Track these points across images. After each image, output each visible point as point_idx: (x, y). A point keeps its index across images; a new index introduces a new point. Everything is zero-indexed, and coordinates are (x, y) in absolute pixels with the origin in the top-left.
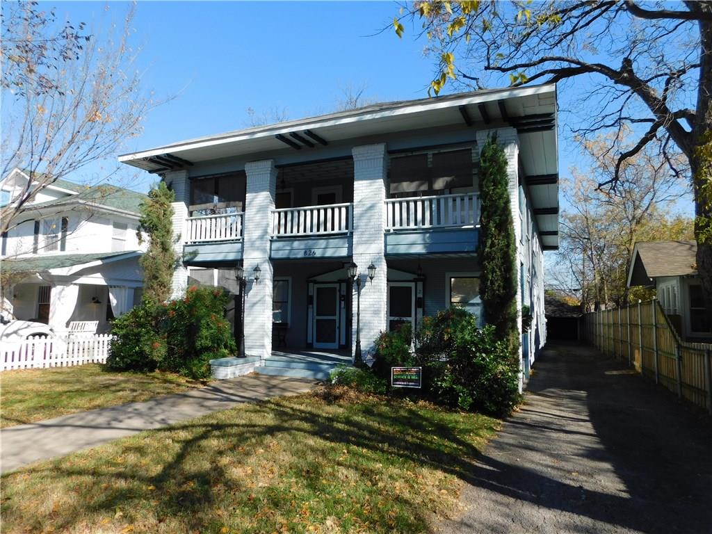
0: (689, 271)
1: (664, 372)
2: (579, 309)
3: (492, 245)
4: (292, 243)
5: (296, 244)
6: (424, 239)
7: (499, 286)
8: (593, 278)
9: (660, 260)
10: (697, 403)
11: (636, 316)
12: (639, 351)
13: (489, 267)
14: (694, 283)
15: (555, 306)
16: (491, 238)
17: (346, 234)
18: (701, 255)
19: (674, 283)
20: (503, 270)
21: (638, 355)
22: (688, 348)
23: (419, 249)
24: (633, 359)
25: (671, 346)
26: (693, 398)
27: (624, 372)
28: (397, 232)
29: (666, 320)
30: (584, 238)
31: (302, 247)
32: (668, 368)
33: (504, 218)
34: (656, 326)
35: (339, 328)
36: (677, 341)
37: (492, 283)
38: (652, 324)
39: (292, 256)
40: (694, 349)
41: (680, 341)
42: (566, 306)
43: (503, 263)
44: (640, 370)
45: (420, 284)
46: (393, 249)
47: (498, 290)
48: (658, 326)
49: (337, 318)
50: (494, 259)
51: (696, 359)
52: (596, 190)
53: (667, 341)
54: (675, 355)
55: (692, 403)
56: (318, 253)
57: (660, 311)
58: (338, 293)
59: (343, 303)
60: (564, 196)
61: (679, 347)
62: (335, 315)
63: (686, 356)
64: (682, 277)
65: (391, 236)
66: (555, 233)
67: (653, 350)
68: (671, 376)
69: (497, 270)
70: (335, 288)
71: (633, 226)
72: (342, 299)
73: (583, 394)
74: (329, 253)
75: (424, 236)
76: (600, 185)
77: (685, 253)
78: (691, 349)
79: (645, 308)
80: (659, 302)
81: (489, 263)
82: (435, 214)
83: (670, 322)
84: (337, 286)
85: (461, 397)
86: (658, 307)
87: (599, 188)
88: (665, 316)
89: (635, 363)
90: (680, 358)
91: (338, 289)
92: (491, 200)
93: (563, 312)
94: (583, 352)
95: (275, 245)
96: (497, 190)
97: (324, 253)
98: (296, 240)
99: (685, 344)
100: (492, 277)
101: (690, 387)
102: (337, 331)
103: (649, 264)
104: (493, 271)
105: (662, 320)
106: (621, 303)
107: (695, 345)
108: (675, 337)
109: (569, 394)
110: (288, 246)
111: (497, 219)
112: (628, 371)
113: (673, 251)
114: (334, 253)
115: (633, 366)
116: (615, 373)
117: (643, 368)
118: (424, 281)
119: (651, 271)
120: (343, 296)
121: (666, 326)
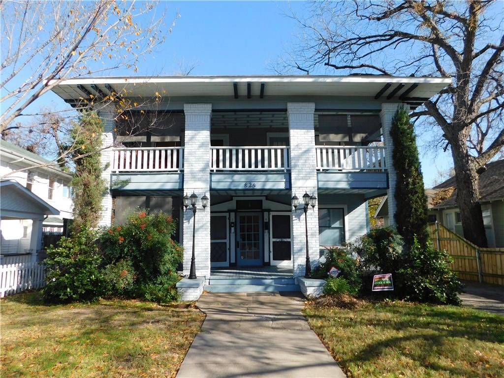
4: (233, 177)
5: (237, 177)
6: (347, 178)
7: (421, 212)
13: (414, 199)
17: (283, 171)
18: (463, 196)
20: (423, 201)
23: (343, 185)
28: (326, 171)
31: (243, 180)
35: (230, 249)
37: (416, 210)
39: (233, 187)
46: (324, 184)
47: (421, 216)
49: (227, 241)
50: (417, 193)
53: (456, 248)
54: (471, 256)
56: (258, 186)
58: (228, 221)
59: (233, 229)
62: (226, 239)
65: (322, 174)
70: (226, 217)
72: (232, 225)
74: (269, 186)
84: (227, 215)
90: (480, 258)
91: (228, 217)
95: (215, 178)
97: (264, 185)
98: (235, 174)
100: (416, 206)
102: (228, 251)
104: (416, 202)
105: (447, 235)
110: (229, 178)
114: (274, 186)
120: (233, 223)
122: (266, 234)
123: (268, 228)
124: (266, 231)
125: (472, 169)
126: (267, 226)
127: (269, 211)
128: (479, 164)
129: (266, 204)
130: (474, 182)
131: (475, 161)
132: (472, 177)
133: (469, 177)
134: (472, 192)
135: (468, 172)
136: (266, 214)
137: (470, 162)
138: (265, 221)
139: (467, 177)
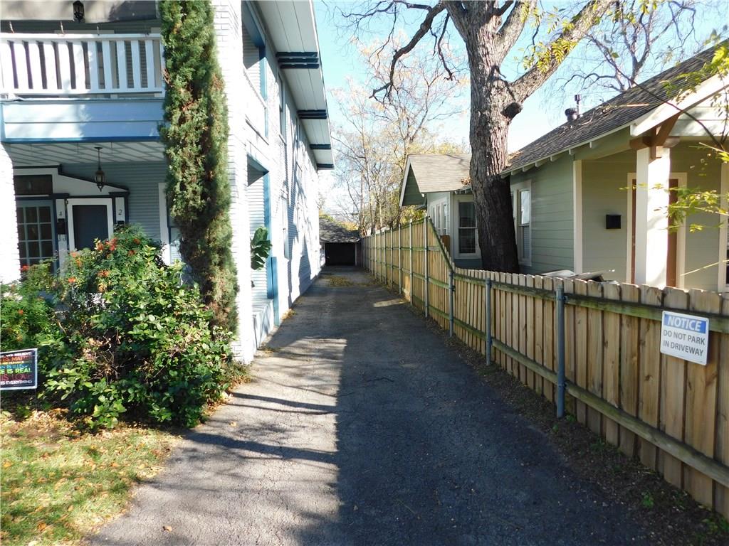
0: (460, 186)
1: (435, 303)
2: (356, 233)
3: (182, 120)
6: (77, 114)
7: (195, 192)
8: (370, 201)
9: (432, 174)
10: (470, 345)
11: (407, 239)
12: (409, 278)
13: (177, 159)
14: (465, 199)
15: (334, 231)
16: (181, 107)
18: (476, 164)
19: (445, 200)
20: (200, 163)
21: (408, 283)
22: (462, 276)
23: (70, 132)
24: (403, 286)
25: (443, 273)
26: (467, 339)
27: (395, 302)
28: (22, 99)
29: (439, 241)
30: (361, 156)
32: (438, 300)
33: (202, 72)
34: (427, 249)
36: (451, 268)
37: (183, 187)
38: (423, 248)
40: (470, 278)
41: (453, 267)
42: (344, 231)
43: (201, 153)
44: (409, 299)
45: (120, 202)
46: (17, 130)
47: (194, 200)
48: (430, 249)
50: (184, 144)
51: (471, 289)
52: (370, 97)
53: (439, 267)
54: (447, 284)
55: (465, 344)
57: (432, 230)
60: (341, 109)
61: (453, 273)
63: (459, 286)
64: (453, 193)
65: (12, 106)
66: (327, 147)
67: (424, 277)
68: (441, 308)
69: (191, 165)
71: (407, 145)
73: (340, 344)
75: (78, 108)
76: (375, 91)
77: (456, 167)
78: (467, 277)
79: (416, 229)
80: (431, 220)
81: (176, 152)
82: (93, 68)
83: (443, 244)
85: (100, 404)
86: (430, 227)
87: (373, 95)
88: (437, 236)
89: (405, 291)
90: (453, 288)
92: (178, 38)
93: (341, 237)
94: (357, 278)
96: (190, 21)
99: (459, 271)
100: (183, 177)
101: (464, 325)
103: (421, 178)
104: (184, 166)
105: (434, 242)
106: (394, 225)
107: (472, 272)
108: (448, 262)
109: (322, 346)
111: (188, 71)
112: (398, 300)
113: (444, 165)
115: (403, 294)
116: (385, 304)
117: (413, 297)
118: (126, 196)
119: (423, 186)
121: (438, 248)
122: (62, 244)
123: (65, 232)
124: (63, 236)
125: (495, 106)
126: (62, 227)
127: (66, 196)
128: (513, 96)
129: (61, 184)
130: (495, 132)
131: (506, 89)
132: (493, 123)
133: (486, 123)
134: (489, 154)
135: (487, 113)
136: (60, 202)
137: (493, 91)
138: (59, 217)
139: (484, 124)
